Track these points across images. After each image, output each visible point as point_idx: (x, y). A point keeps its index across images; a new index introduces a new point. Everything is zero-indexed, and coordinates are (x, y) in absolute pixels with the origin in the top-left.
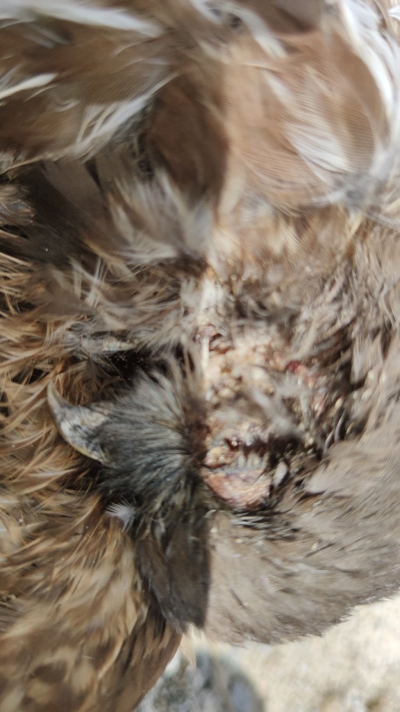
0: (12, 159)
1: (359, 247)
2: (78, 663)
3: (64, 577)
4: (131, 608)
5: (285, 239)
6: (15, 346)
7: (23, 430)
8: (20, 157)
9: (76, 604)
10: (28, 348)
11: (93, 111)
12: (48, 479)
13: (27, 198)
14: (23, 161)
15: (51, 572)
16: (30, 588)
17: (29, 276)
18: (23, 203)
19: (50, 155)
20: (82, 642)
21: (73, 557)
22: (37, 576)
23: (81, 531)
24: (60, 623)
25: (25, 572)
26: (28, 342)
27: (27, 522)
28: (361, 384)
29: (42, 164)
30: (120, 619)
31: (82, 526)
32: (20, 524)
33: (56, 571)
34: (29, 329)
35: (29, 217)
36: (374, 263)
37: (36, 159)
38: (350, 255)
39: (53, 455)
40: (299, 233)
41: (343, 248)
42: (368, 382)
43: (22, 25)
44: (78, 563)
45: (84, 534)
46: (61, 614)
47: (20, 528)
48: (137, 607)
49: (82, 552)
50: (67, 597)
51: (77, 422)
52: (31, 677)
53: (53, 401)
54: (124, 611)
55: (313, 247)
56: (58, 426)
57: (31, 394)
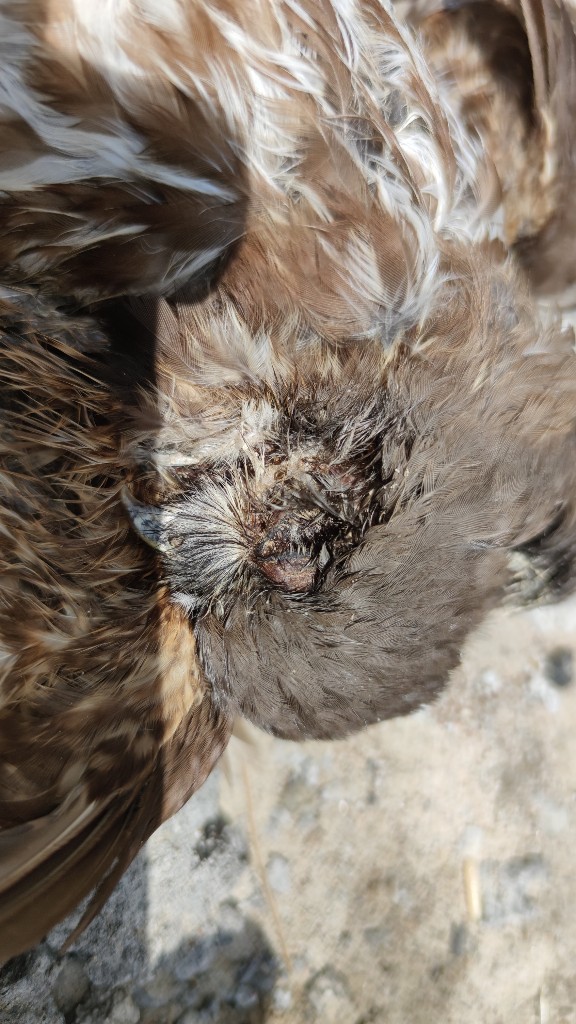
0: (97, 294)
1: (390, 376)
2: (139, 734)
3: (128, 661)
4: (189, 691)
5: (331, 366)
6: (93, 453)
7: (95, 529)
8: (105, 293)
9: (138, 684)
10: (104, 456)
11: (178, 256)
12: (114, 575)
13: (105, 330)
14: (107, 295)
15: (116, 655)
16: (99, 666)
17: (108, 395)
18: (101, 333)
19: (133, 291)
20: (144, 715)
21: (137, 643)
22: (104, 658)
23: (144, 622)
24: (125, 700)
25: (92, 654)
26: (103, 451)
27: (94, 615)
28: (390, 479)
29: (126, 298)
30: (179, 698)
31: (145, 619)
32: (88, 615)
33: (122, 654)
34: (106, 440)
35: (106, 347)
36: (403, 387)
37: (119, 294)
38: (384, 383)
39: (122, 553)
40: (342, 362)
41: (378, 376)
42: (395, 476)
43: (125, 184)
44: (141, 648)
45: (147, 625)
46: (124, 694)
47: (87, 619)
48: (195, 691)
49: (145, 640)
50: (130, 678)
51: (148, 517)
52: (95, 751)
53: (127, 500)
54: (182, 690)
55: (353, 374)
56: (130, 521)
57: (105, 497)
